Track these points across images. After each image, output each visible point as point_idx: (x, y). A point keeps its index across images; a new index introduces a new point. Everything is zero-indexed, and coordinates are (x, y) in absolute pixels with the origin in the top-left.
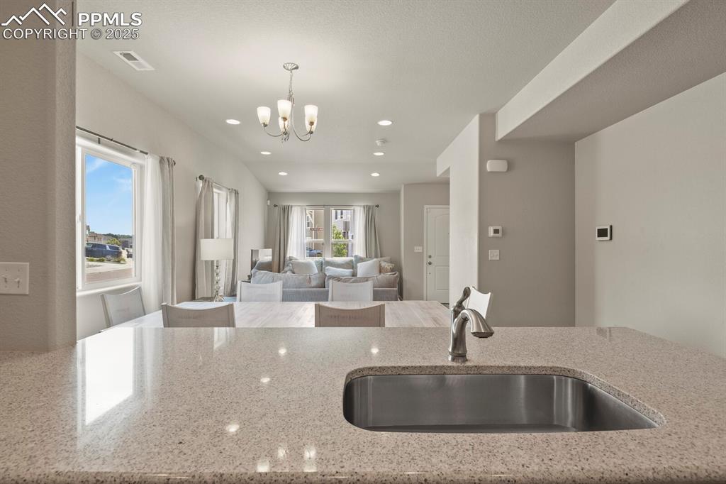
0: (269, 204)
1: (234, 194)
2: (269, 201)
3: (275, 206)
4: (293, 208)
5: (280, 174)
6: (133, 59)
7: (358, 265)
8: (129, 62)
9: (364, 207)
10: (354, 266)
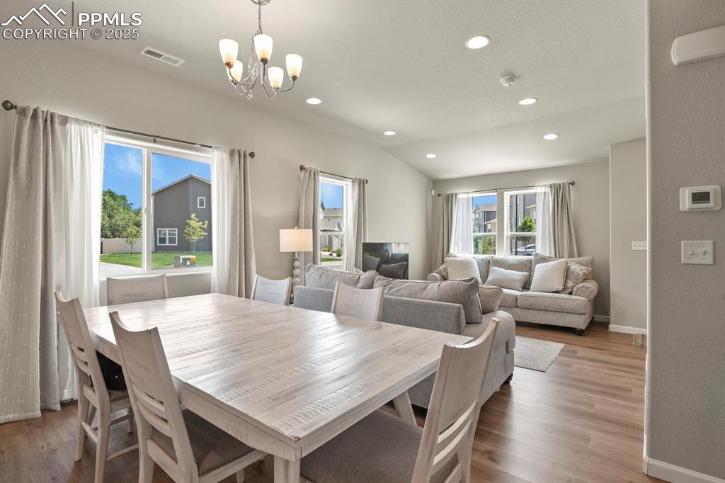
0: (433, 194)
1: (357, 184)
2: (433, 191)
3: (439, 195)
4: (458, 196)
5: (428, 156)
6: (160, 56)
7: (537, 266)
8: (161, 59)
9: (551, 186)
10: (531, 268)
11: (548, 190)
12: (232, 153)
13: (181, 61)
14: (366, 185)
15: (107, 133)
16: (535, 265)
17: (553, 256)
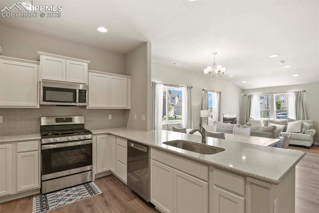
0: (242, 95)
1: (219, 94)
2: (242, 93)
3: (245, 95)
4: (254, 96)
5: (243, 82)
6: (175, 64)
7: (289, 123)
8: (176, 65)
9: (295, 92)
10: (286, 124)
11: (294, 94)
12: (187, 87)
13: (181, 64)
14: (222, 93)
15: (164, 86)
16: (288, 123)
17: (296, 119)
